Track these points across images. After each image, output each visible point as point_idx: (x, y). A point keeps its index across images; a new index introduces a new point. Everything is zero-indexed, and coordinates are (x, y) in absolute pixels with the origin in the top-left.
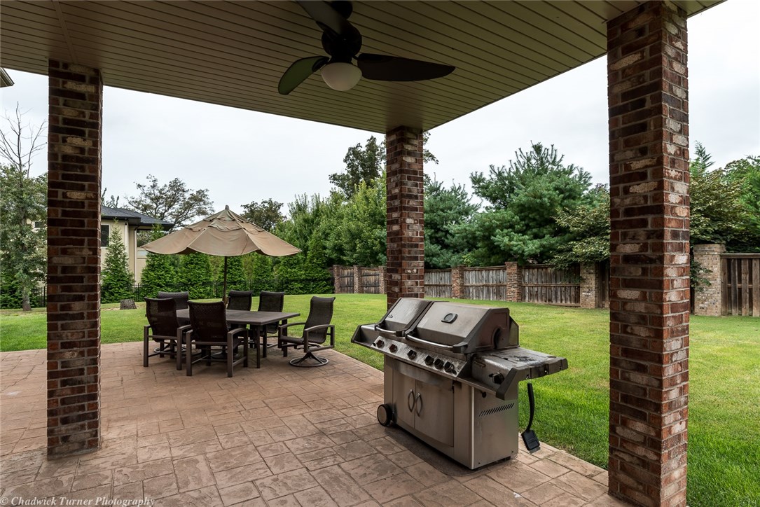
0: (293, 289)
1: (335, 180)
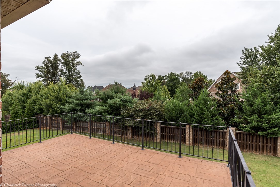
0: (17, 128)
1: (38, 68)
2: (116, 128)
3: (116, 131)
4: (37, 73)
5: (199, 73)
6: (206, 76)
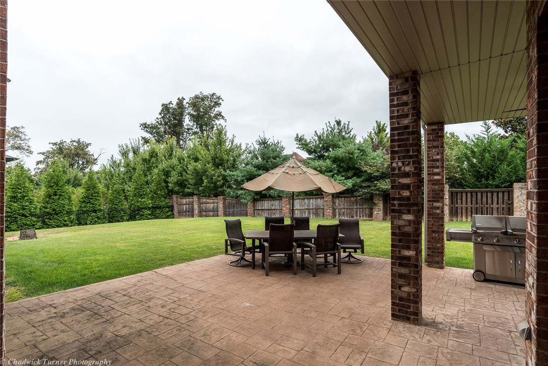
0: (143, 215)
1: (145, 128)
2: (345, 205)
3: (346, 210)
4: (143, 136)
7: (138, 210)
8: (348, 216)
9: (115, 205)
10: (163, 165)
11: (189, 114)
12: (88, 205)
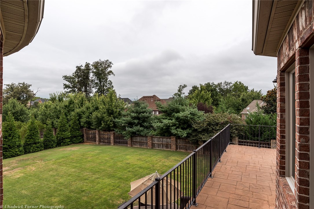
0: (65, 142)
1: (66, 78)
2: (183, 143)
3: (183, 146)
4: (65, 84)
5: (239, 84)
6: (247, 87)
7: (62, 140)
8: (185, 149)
9: (48, 138)
10: (78, 110)
11: (93, 72)
12: (31, 140)
